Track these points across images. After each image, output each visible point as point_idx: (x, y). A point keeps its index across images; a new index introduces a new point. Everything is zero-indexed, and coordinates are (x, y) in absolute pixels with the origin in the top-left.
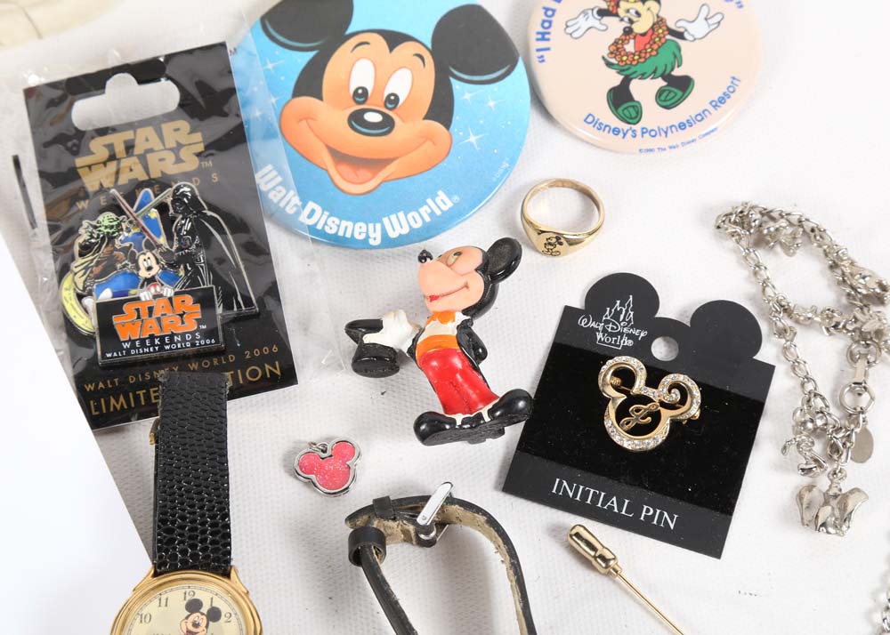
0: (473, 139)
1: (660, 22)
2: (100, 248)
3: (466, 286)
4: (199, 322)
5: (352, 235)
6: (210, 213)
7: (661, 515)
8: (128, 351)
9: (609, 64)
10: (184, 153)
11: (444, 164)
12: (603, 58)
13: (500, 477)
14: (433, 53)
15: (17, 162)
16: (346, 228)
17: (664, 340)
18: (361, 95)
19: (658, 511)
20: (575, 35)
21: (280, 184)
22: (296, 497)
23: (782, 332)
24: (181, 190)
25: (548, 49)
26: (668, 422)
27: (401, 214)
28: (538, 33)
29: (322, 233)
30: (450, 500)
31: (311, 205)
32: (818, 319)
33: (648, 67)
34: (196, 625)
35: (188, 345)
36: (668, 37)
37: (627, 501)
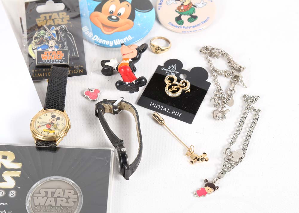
0: (139, 24)
1: (190, 3)
2: (40, 38)
3: (133, 52)
4: (63, 57)
5: (105, 44)
6: (69, 33)
7: (177, 113)
8: (44, 63)
9: (176, 11)
10: (64, 20)
11: (131, 29)
12: (175, 10)
13: (137, 101)
14: (131, 4)
15: (21, 18)
16: (104, 42)
17: (183, 75)
18: (112, 12)
19: (177, 112)
20: (169, 4)
21: (88, 30)
22: (83, 101)
23: (214, 76)
24: (62, 27)
25: (161, 7)
26: (181, 90)
27: (119, 40)
28: (159, 3)
29: (98, 43)
30: (122, 101)
31: (96, 36)
32: (223, 73)
33: (187, 13)
34: (53, 120)
35: (60, 62)
36: (192, 7)
37: (169, 109)
